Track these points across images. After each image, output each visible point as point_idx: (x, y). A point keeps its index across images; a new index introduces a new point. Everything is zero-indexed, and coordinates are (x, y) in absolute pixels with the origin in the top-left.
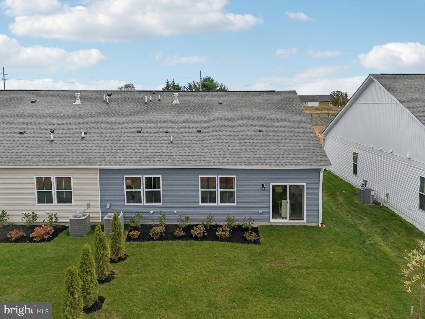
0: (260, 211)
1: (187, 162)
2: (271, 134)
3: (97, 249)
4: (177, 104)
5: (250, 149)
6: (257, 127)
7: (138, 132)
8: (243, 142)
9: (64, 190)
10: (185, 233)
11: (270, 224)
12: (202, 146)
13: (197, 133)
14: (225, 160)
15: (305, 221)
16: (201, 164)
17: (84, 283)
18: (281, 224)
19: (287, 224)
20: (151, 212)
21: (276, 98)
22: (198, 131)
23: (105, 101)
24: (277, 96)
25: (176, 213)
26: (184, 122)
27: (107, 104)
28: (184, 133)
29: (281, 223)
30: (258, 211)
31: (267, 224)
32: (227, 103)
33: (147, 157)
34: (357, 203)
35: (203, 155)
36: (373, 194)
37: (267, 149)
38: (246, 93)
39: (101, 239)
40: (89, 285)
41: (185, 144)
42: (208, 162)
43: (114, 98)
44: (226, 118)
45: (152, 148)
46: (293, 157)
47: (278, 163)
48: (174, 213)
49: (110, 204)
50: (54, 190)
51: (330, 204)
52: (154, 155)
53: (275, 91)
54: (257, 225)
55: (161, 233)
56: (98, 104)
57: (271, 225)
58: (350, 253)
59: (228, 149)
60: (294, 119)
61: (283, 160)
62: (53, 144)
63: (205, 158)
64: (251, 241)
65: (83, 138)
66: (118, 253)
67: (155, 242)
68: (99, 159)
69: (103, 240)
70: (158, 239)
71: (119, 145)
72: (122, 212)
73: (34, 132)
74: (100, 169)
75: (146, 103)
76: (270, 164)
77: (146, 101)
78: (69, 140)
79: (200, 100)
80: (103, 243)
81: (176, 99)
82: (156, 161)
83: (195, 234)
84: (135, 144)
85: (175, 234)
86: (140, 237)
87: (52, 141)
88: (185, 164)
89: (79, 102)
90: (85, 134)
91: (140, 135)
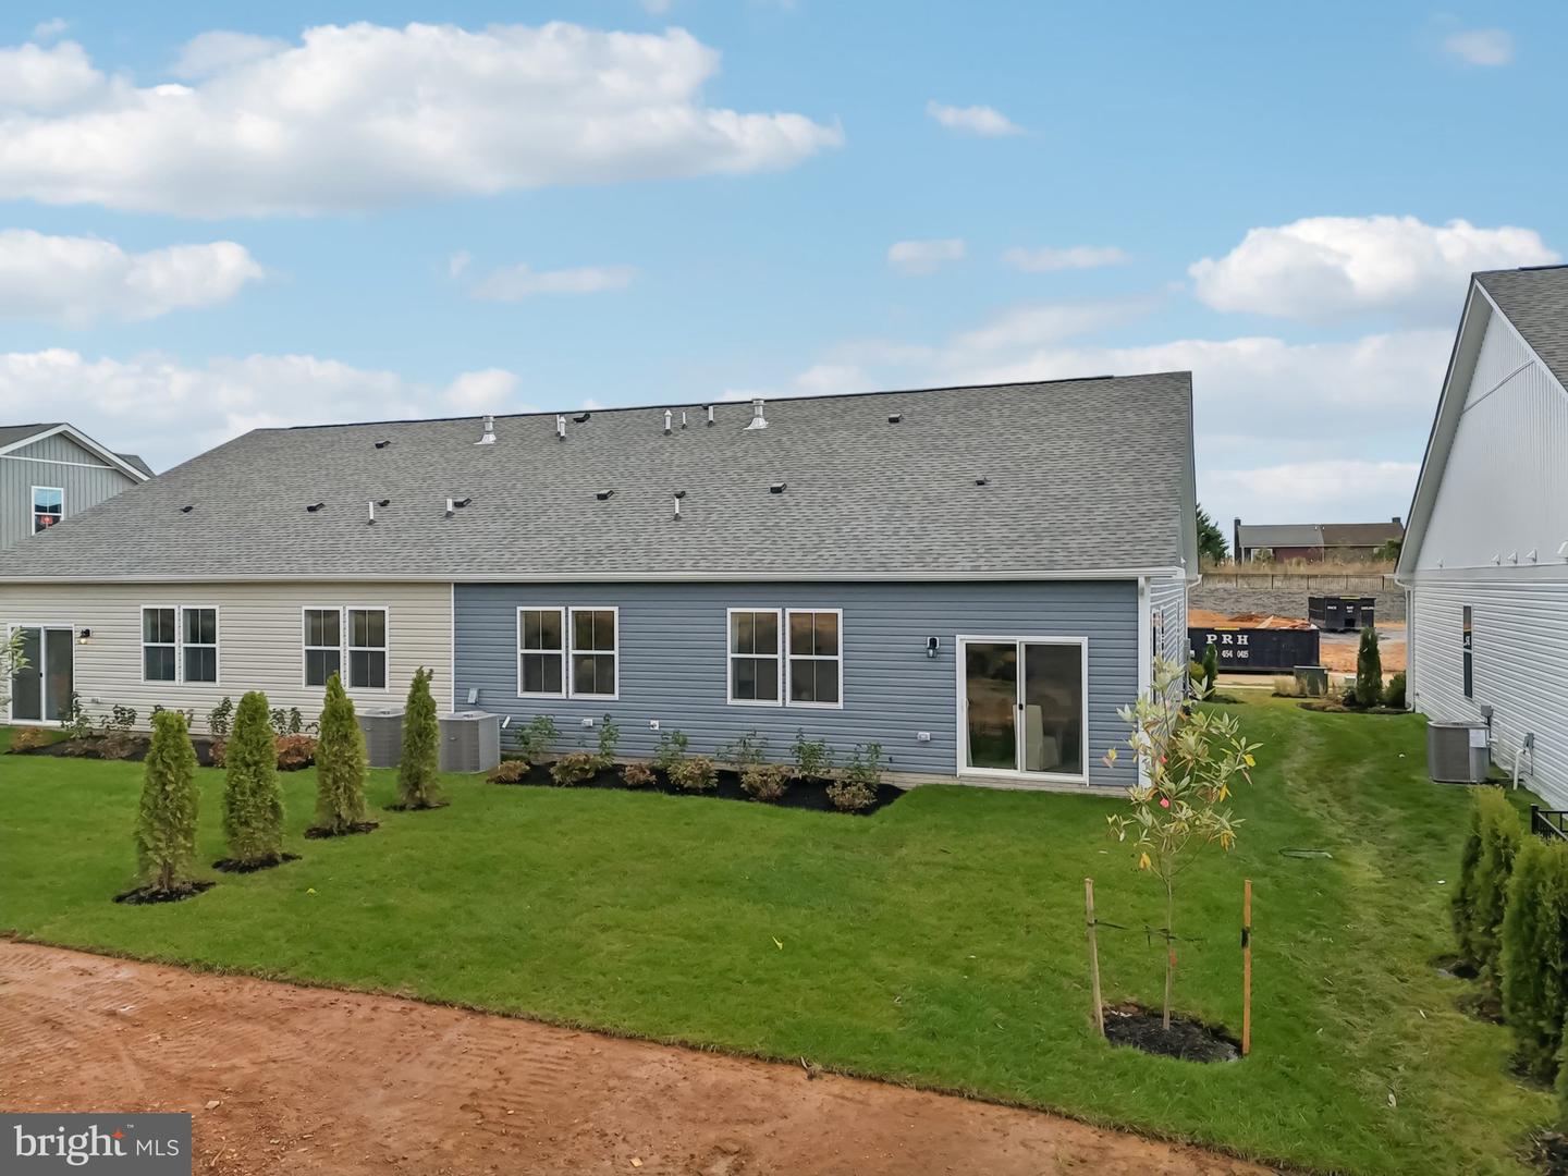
0: (925, 735)
1: (690, 564)
2: (1015, 488)
4: (757, 430)
5: (910, 530)
6: (977, 473)
7: (598, 499)
9: (369, 646)
10: (653, 776)
11: (956, 782)
12: (762, 524)
13: (769, 495)
14: (811, 558)
15: (1085, 778)
18: (995, 786)
19: (1019, 787)
20: (589, 721)
21: (1103, 395)
22: (773, 488)
23: (558, 434)
24: (1109, 390)
26: (748, 470)
27: (561, 439)
29: (998, 779)
30: (916, 732)
31: (949, 781)
32: (920, 418)
33: (588, 552)
35: (750, 546)
36: (1483, 745)
40: (246, 798)
41: (714, 522)
42: (756, 562)
43: (589, 425)
44: (890, 454)
45: (614, 532)
47: (980, 562)
48: (650, 728)
49: (479, 691)
50: (345, 647)
52: (610, 548)
53: (1110, 379)
54: (914, 785)
55: (585, 770)
57: (963, 786)
59: (839, 530)
61: (1004, 555)
62: (370, 529)
63: (750, 553)
64: (846, 810)
65: (449, 515)
66: (416, 786)
67: (556, 790)
68: (457, 559)
69: (342, 718)
70: (568, 786)
71: (531, 527)
72: (508, 719)
73: (342, 507)
74: (458, 585)
75: (667, 433)
76: (950, 567)
77: (668, 427)
78: (411, 521)
79: (834, 416)
80: (342, 725)
81: (758, 416)
82: (605, 560)
83: (677, 778)
84: (573, 526)
85: (620, 774)
86: (524, 779)
87: (371, 522)
88: (681, 567)
89: (490, 439)
90: (458, 505)
91: (602, 504)
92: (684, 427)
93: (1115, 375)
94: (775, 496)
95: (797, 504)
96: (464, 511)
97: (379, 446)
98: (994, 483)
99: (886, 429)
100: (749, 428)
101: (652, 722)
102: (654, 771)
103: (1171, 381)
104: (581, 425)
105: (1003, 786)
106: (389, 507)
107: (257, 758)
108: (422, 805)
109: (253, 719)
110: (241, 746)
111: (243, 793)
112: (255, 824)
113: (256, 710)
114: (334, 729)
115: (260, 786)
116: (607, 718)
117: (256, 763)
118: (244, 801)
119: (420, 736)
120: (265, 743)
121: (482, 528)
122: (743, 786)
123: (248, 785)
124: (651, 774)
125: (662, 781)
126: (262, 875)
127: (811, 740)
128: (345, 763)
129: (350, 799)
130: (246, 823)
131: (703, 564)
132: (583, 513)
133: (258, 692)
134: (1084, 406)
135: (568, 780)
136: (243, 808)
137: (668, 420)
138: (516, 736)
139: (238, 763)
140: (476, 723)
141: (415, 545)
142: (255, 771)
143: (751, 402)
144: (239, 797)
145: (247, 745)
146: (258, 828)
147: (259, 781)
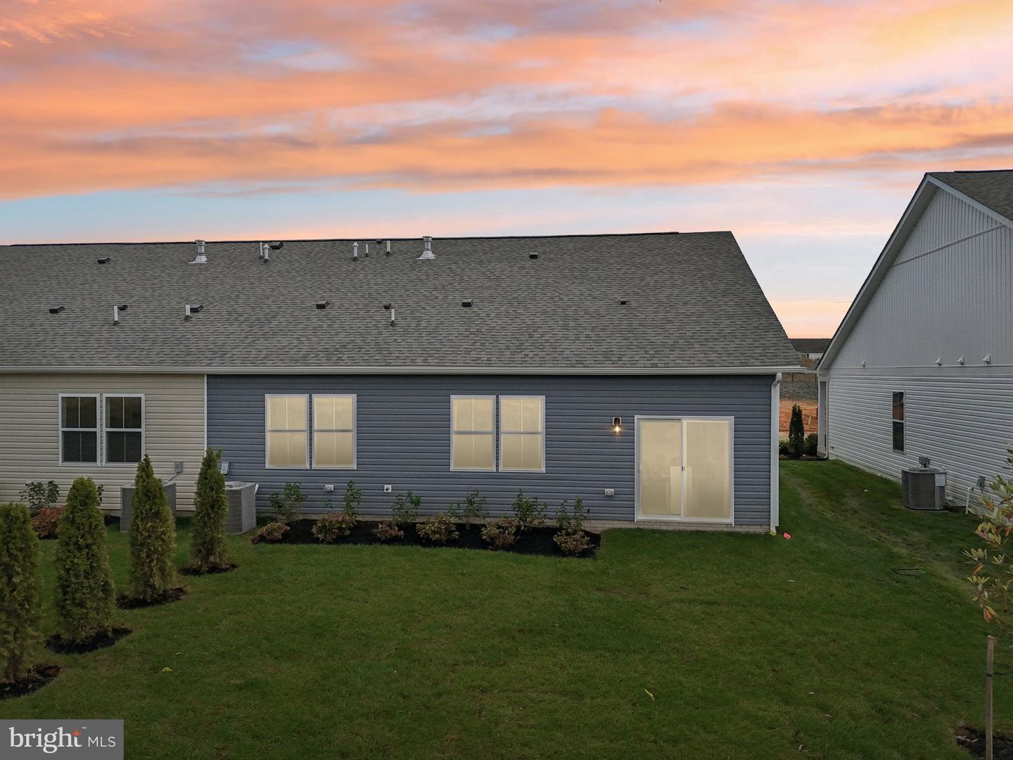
0: (609, 491)
1: (419, 360)
2: (650, 309)
3: (137, 517)
4: (429, 260)
5: (588, 336)
6: (616, 296)
7: (318, 308)
8: (572, 324)
9: (125, 428)
10: (402, 531)
11: (635, 526)
12: (467, 330)
13: (462, 308)
14: (519, 357)
16: (454, 364)
17: (68, 571)
18: (664, 528)
19: (682, 528)
20: (330, 487)
21: (678, 245)
22: (463, 303)
23: (261, 258)
24: (681, 242)
25: (390, 491)
26: (435, 289)
27: (266, 261)
28: (428, 308)
29: (664, 523)
30: (603, 489)
31: (627, 525)
32: (552, 256)
33: (326, 350)
34: (899, 510)
35: (464, 347)
36: (944, 484)
37: (632, 335)
38: (604, 238)
39: (148, 491)
40: (80, 581)
41: (425, 328)
42: (475, 359)
43: (285, 251)
44: (543, 281)
45: (342, 335)
46: (700, 349)
47: (656, 361)
48: (385, 491)
49: (230, 464)
50: (102, 428)
51: (821, 508)
52: (344, 347)
53: (677, 233)
54: (601, 529)
55: (340, 529)
56: (244, 263)
57: (639, 528)
58: (849, 586)
59: (531, 336)
60: (715, 281)
61: (670, 356)
62: (116, 328)
63: (468, 352)
64: (571, 553)
65: (187, 318)
66: (210, 552)
67: (320, 547)
68: (208, 354)
69: (155, 497)
70: (329, 543)
71: (266, 329)
72: (257, 486)
73: (82, 311)
74: (210, 376)
75: (355, 259)
76: (634, 364)
77: (356, 255)
78: (153, 323)
79: (485, 252)
80: (154, 503)
81: (428, 250)
82: (345, 357)
83: (426, 533)
84: (304, 329)
85: (374, 530)
86: (287, 538)
87: (116, 323)
88: (413, 363)
89: (203, 259)
90: (193, 310)
91: (323, 312)
92: (367, 255)
93: (680, 231)
94: (466, 309)
95: (488, 315)
96: (200, 315)
97: (101, 262)
98: (634, 304)
99: (530, 263)
100: (421, 258)
101: (386, 486)
102: (400, 527)
103: (722, 238)
104: (277, 251)
105: (671, 528)
106: (129, 310)
107: (90, 541)
108: (214, 569)
109: (84, 504)
110: (73, 531)
111: (77, 576)
112: (89, 604)
113: (88, 496)
114: (147, 507)
115: (92, 567)
116: (351, 483)
117: (88, 546)
118: (78, 583)
119: (212, 507)
120: (96, 526)
121: (222, 329)
122: (484, 537)
123: (82, 568)
124: (399, 530)
125: (410, 535)
126: (103, 653)
127: (527, 498)
128: (158, 538)
129: (162, 570)
130: (81, 605)
131: (430, 360)
132: (308, 319)
133: (86, 478)
134: (669, 252)
135: (328, 538)
136: (77, 590)
137: (356, 250)
138: (272, 501)
139: (72, 547)
140: (238, 492)
141: (164, 342)
142: (88, 553)
143: (422, 239)
144: (73, 580)
145: (78, 529)
146: (91, 608)
147: (91, 562)
